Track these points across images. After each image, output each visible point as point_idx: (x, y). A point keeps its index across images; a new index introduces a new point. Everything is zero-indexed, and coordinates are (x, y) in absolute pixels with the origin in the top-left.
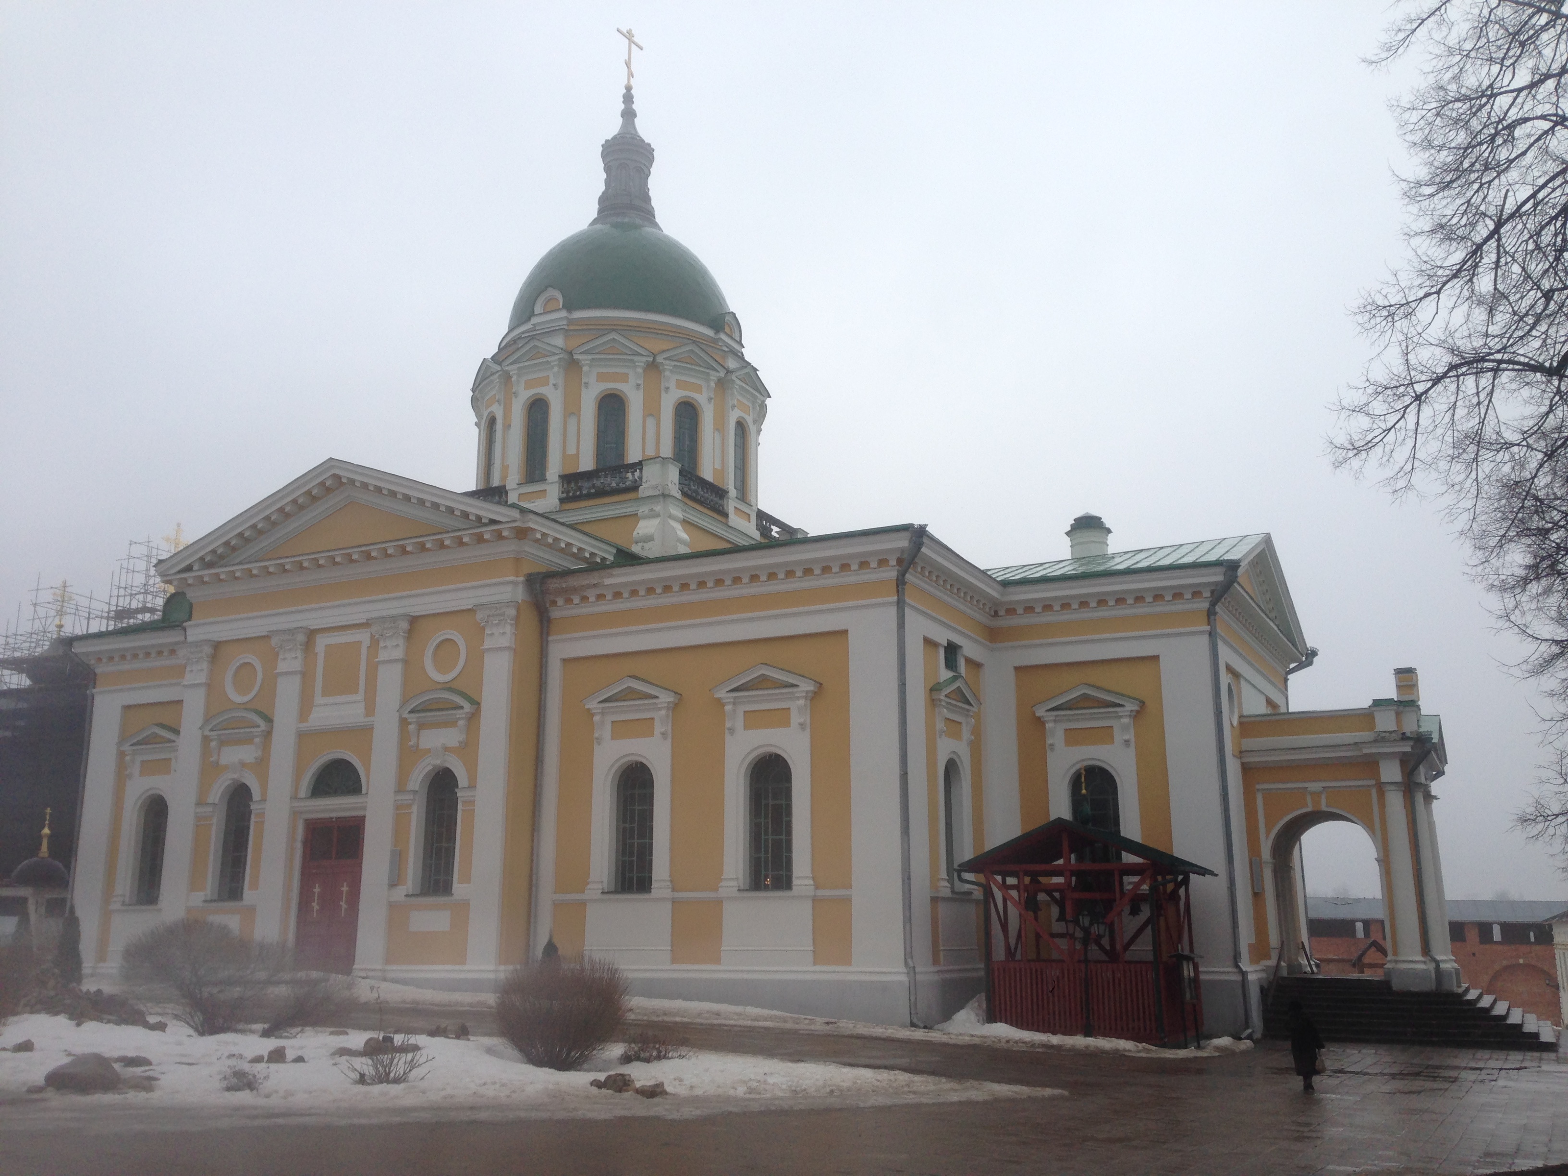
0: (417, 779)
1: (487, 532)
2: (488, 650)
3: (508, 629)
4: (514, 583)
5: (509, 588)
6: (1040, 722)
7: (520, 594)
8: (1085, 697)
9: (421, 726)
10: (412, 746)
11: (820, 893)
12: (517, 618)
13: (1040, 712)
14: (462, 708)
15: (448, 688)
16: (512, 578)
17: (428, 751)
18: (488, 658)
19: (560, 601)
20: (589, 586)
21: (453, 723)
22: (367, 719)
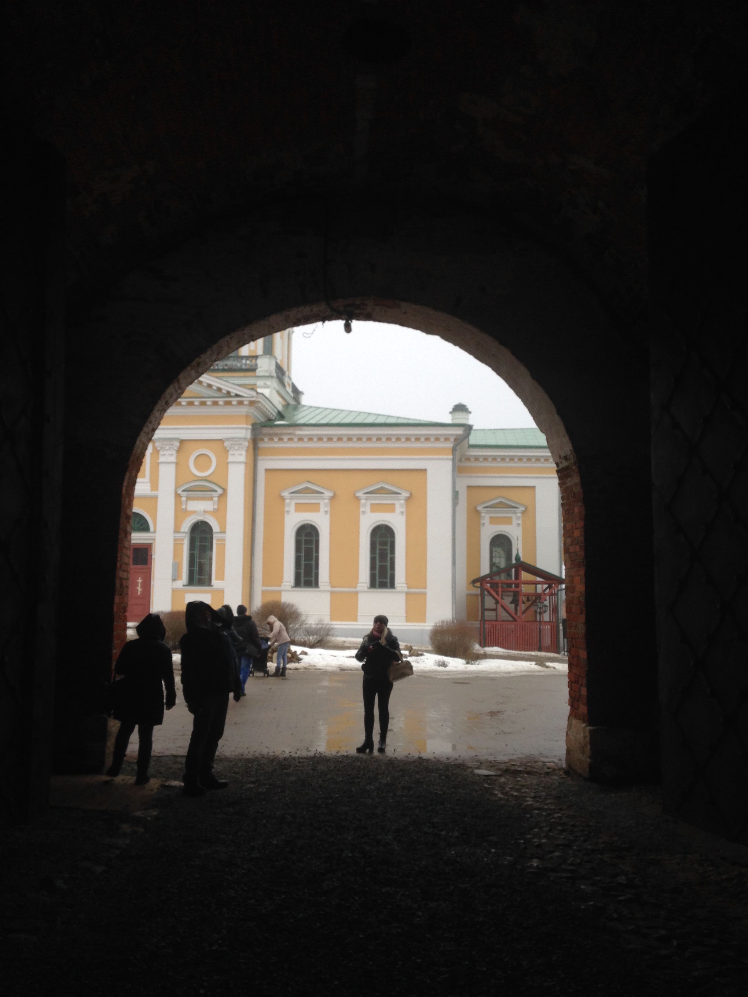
0: (186, 526)
1: (234, 401)
2: (233, 462)
3: (244, 453)
4: (247, 429)
5: (244, 431)
6: (478, 512)
7: (248, 434)
8: (501, 503)
9: (188, 499)
10: (184, 509)
11: (411, 590)
12: (248, 448)
13: (479, 508)
14: (216, 491)
15: (205, 479)
16: (245, 426)
17: (195, 512)
18: (231, 468)
19: (266, 440)
20: (286, 434)
21: (211, 499)
22: (153, 492)
